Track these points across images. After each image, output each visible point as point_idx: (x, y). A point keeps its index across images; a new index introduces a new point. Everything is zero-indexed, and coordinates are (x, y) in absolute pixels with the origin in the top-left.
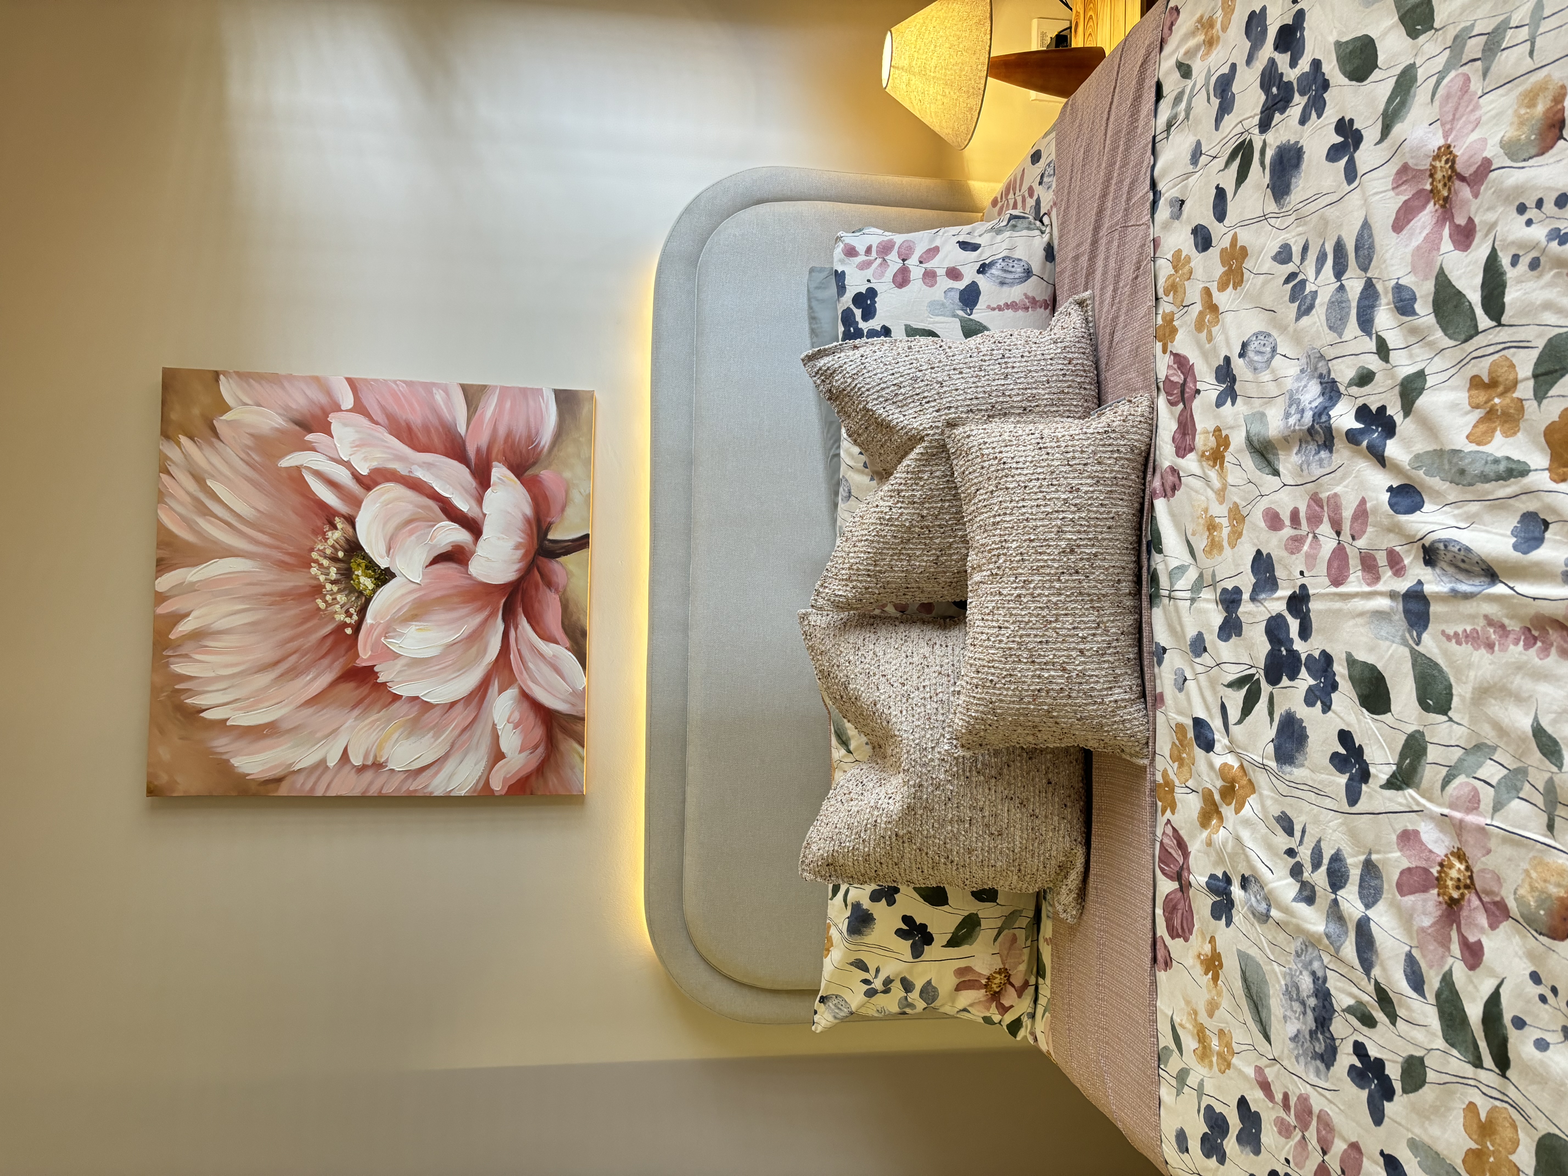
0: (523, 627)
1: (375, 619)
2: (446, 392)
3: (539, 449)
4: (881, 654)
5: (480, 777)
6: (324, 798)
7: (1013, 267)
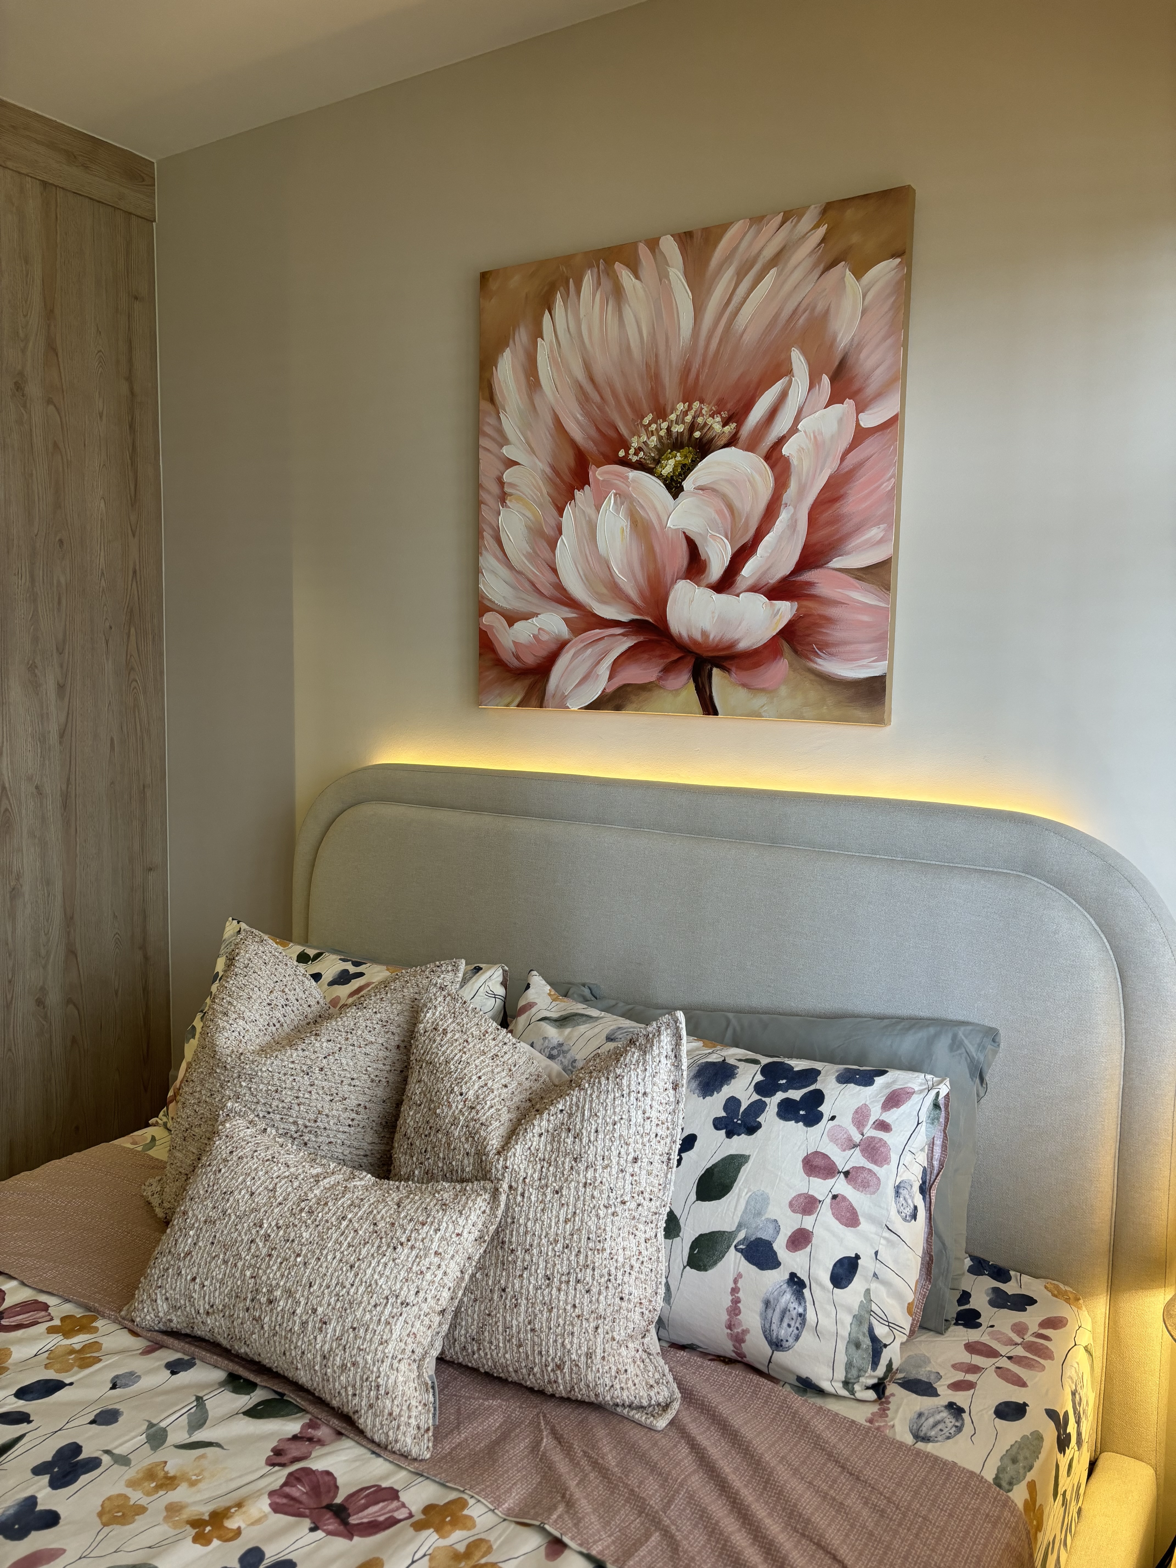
1: (634, 481)
2: (881, 541)
3: (812, 657)
4: (368, 1050)
5: (493, 602)
6: (477, 446)
7: (789, 1326)
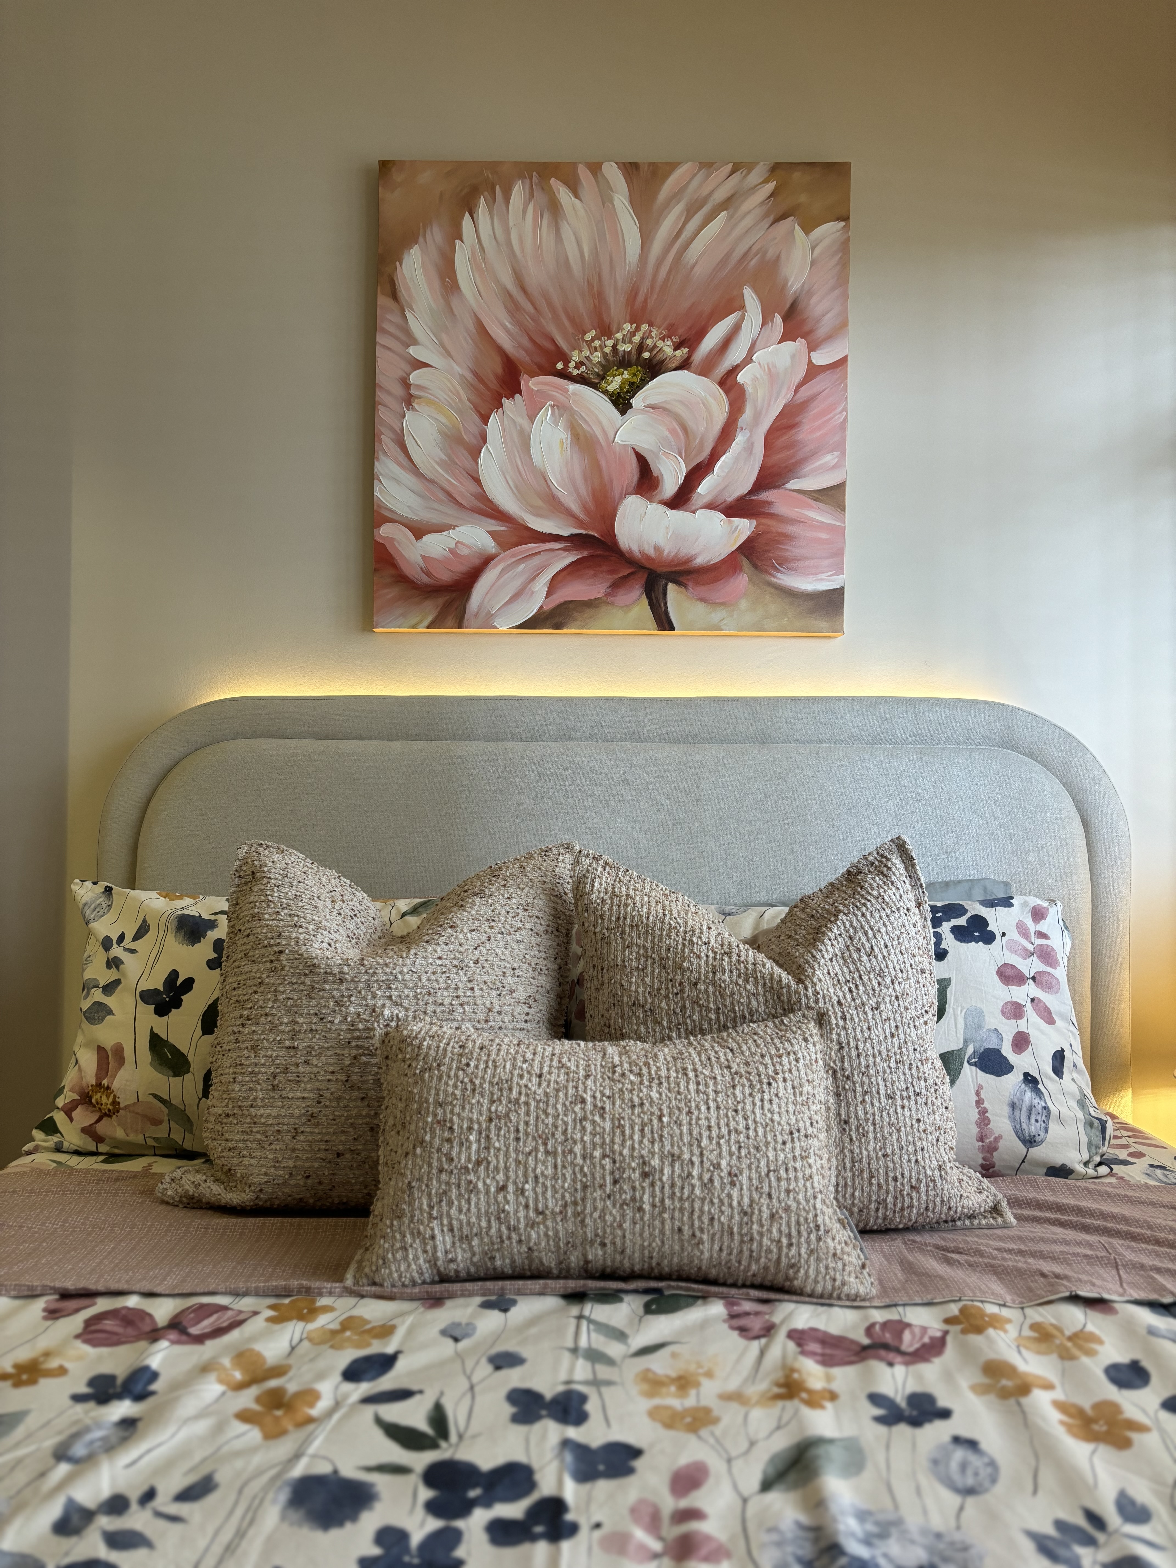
0: (565, 557)
1: (574, 394)
2: (834, 467)
3: (772, 572)
5: (395, 512)
6: (374, 343)
7: (1037, 1121)
